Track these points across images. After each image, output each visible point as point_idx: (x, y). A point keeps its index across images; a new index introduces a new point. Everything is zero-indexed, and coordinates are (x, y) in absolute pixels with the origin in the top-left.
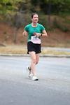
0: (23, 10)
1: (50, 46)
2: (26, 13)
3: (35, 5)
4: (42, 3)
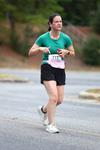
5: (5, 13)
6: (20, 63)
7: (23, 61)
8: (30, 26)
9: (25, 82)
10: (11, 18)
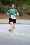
1: (6, 19)
5: (15, 3)
6: (19, 18)
7: (20, 18)
8: (22, 7)
9: (20, 24)
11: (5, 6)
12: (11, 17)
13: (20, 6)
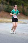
0: (2, 4)
2: (3, 5)
3: (7, 2)
4: (10, 1)
5: (21, 4)
10: (23, 5)
11: (12, 6)
12: (14, 17)
13: (26, 6)
